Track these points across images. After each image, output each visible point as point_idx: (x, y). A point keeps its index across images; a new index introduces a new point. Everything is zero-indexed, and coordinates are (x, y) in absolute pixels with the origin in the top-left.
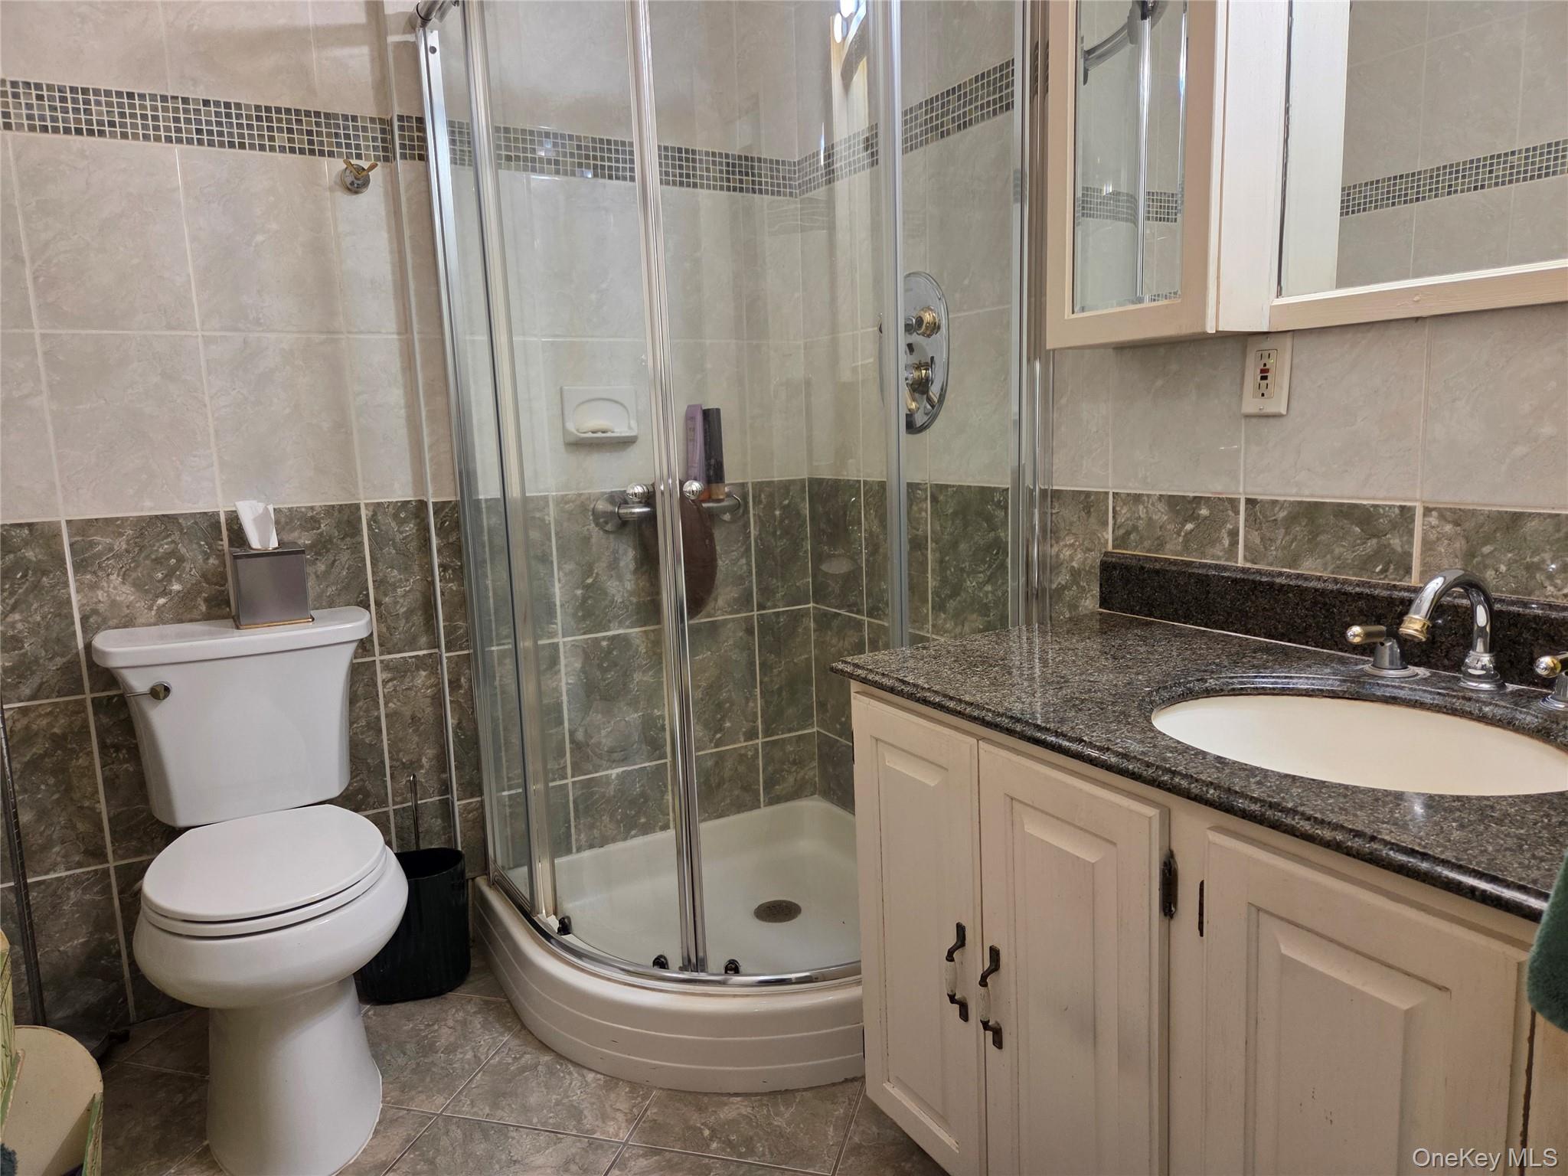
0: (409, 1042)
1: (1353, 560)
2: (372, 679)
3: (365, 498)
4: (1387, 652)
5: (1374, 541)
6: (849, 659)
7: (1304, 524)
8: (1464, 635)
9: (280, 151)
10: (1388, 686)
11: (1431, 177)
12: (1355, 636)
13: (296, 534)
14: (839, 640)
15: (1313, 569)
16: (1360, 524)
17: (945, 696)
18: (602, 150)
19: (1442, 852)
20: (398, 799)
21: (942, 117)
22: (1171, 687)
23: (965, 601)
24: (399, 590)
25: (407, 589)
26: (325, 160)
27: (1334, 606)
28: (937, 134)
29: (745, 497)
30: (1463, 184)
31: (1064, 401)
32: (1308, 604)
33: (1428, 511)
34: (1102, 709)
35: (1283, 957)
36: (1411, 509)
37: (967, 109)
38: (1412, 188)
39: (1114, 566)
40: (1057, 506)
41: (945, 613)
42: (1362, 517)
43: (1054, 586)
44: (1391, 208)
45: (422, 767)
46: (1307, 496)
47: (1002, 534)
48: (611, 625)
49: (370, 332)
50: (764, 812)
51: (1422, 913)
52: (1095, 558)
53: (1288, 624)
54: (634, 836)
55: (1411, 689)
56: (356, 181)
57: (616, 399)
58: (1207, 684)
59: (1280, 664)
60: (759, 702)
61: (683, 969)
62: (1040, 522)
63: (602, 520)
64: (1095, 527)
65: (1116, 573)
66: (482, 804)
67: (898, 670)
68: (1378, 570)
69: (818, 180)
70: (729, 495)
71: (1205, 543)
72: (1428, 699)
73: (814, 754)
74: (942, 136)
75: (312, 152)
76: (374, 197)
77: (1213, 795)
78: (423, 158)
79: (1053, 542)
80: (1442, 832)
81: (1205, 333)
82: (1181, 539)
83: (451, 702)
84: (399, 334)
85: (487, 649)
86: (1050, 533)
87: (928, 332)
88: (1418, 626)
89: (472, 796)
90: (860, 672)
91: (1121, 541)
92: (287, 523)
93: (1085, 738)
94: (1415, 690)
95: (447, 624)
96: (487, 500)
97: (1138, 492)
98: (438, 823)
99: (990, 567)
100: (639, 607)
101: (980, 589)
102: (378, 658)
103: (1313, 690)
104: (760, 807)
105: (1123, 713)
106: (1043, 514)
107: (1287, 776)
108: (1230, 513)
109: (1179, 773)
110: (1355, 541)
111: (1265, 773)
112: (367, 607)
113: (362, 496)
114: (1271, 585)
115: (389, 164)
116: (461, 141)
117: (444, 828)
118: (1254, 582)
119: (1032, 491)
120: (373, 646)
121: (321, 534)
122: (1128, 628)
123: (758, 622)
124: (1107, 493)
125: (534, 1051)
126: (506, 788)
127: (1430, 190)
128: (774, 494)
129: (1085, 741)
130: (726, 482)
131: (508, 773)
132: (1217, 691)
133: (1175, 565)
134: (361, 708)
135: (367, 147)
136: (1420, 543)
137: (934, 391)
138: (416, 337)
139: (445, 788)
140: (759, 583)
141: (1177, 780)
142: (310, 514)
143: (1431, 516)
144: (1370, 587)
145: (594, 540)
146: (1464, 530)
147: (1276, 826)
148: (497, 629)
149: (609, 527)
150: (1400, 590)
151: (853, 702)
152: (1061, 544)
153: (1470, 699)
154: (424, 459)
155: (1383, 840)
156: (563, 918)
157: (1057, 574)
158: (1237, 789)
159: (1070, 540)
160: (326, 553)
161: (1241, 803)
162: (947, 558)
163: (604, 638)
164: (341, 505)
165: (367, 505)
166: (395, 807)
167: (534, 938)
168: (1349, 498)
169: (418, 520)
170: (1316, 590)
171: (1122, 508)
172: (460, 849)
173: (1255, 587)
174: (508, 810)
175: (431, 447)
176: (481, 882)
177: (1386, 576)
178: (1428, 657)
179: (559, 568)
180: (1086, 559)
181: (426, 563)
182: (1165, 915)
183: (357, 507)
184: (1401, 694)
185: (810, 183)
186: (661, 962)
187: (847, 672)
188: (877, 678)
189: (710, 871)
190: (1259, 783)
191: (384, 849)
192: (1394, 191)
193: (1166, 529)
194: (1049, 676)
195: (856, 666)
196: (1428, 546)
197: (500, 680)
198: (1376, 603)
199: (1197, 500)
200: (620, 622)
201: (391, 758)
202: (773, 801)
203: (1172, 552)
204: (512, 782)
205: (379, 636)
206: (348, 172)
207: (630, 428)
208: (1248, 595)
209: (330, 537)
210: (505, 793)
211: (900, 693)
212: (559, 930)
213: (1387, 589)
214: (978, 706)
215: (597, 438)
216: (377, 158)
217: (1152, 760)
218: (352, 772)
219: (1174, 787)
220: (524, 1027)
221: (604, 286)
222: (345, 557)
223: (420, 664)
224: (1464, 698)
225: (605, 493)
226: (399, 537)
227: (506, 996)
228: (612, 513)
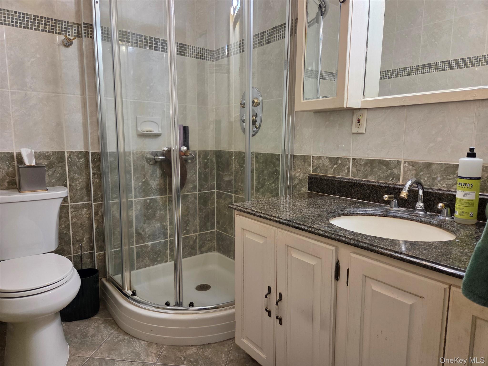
0: (78, 334)
1: (383, 177)
2: (67, 211)
3: (67, 150)
4: (394, 203)
5: (390, 171)
6: (235, 204)
7: (369, 166)
8: (415, 198)
9: (42, 31)
10: (395, 213)
11: (396, 72)
12: (386, 198)
13: (42, 161)
14: (224, 201)
15: (372, 179)
16: (386, 166)
17: (267, 215)
18: (152, 41)
19: (422, 257)
20: (75, 252)
21: (262, 39)
22: (334, 213)
23: (266, 189)
24: (78, 181)
25: (81, 181)
26: (57, 36)
27: (378, 190)
28: (260, 45)
29: (195, 155)
30: (404, 74)
31: (298, 128)
32: (370, 189)
33: (405, 162)
34: (315, 218)
35: (373, 290)
36: (400, 162)
37: (270, 37)
38: (390, 74)
39: (312, 178)
40: (295, 160)
41: (259, 193)
42: (386, 164)
43: (294, 184)
44: (384, 80)
45: (84, 241)
46: (370, 158)
47: (278, 168)
48: (151, 195)
49: (71, 94)
50: (199, 256)
51: (416, 275)
52: (307, 176)
53: (364, 195)
54: (156, 264)
55: (401, 214)
56: (68, 43)
57: (155, 121)
58: (344, 212)
59: (363, 207)
60: (198, 220)
61: (175, 306)
62: (290, 164)
63: (149, 160)
64: (307, 166)
65: (313, 180)
66: (105, 254)
67: (251, 207)
68: (390, 179)
69: (221, 57)
70: (190, 154)
71: (340, 171)
72: (406, 216)
73: (215, 238)
74: (262, 45)
75: (53, 32)
76: (74, 49)
77: (353, 242)
78: (92, 37)
79: (294, 171)
80: (420, 251)
81: (344, 108)
82: (333, 170)
83: (95, 219)
84: (81, 95)
85: (108, 202)
86: (293, 168)
87: (256, 106)
88: (405, 194)
89: (101, 251)
90: (238, 208)
91: (314, 170)
92: (38, 157)
93: (312, 226)
94: (402, 214)
95: (94, 193)
96: (110, 152)
97: (320, 156)
98: (88, 261)
99: (274, 178)
100: (160, 190)
101: (271, 185)
102: (69, 204)
103: (374, 214)
104: (197, 255)
105: (321, 219)
106: (291, 162)
107: (373, 236)
108: (348, 162)
109: (342, 236)
110: (384, 171)
111: (367, 236)
112: (66, 187)
113: (66, 149)
114: (359, 184)
115: (79, 38)
116: (105, 33)
117: (91, 262)
118: (354, 183)
119: (288, 155)
120: (68, 200)
121: (51, 161)
122: (317, 196)
123: (199, 195)
124: (311, 156)
125: (123, 335)
126: (113, 248)
127: (395, 75)
128: (205, 154)
129: (312, 227)
130: (190, 150)
131: (114, 244)
132: (346, 214)
133: (331, 178)
134: (63, 221)
135: (72, 32)
136: (402, 172)
137: (257, 124)
138: (87, 96)
139: (92, 248)
140: (199, 183)
141: (341, 238)
142: (47, 154)
143: (406, 164)
144: (388, 184)
145: (146, 167)
146: (415, 168)
147: (372, 251)
148: (112, 195)
149: (151, 163)
150: (397, 185)
151: (236, 218)
152: (296, 171)
153: (418, 216)
154: (88, 137)
155: (404, 253)
156: (133, 291)
157: (295, 181)
158: (360, 240)
159: (299, 170)
160: (52, 168)
161: (361, 244)
162: (260, 176)
163: (148, 199)
164: (58, 152)
165: (67, 152)
166: (74, 255)
167: (123, 297)
168: (382, 158)
169: (85, 158)
170: (373, 185)
171: (315, 160)
172: (96, 268)
173: (355, 184)
174: (114, 256)
175: (91, 133)
176: (104, 280)
177: (393, 181)
178: (405, 205)
179: (134, 176)
180: (303, 176)
181: (88, 173)
182: (336, 280)
183: (64, 152)
184: (399, 215)
185: (219, 58)
186: (167, 304)
187: (234, 208)
188: (244, 210)
189: (185, 274)
190: (366, 238)
191: (73, 268)
192: (385, 75)
193: (328, 167)
194: (297, 209)
195: (237, 206)
196: (405, 172)
197: (112, 212)
198: (390, 189)
199: (338, 158)
200: (154, 194)
201: (73, 238)
202: (201, 253)
203: (330, 174)
204: (115, 247)
205: (70, 196)
206: (65, 40)
207: (159, 131)
208: (353, 187)
209: (54, 162)
210: (113, 250)
211: (252, 214)
212: (132, 295)
213: (393, 185)
214: (278, 218)
215: (149, 133)
216: (75, 36)
217: (333, 232)
218: (59, 243)
219: (341, 240)
220: (119, 327)
221: (152, 84)
222: (59, 169)
223: (84, 206)
224: (416, 216)
225: (150, 152)
226: (78, 163)
227: (112, 318)
228: (153, 158)
